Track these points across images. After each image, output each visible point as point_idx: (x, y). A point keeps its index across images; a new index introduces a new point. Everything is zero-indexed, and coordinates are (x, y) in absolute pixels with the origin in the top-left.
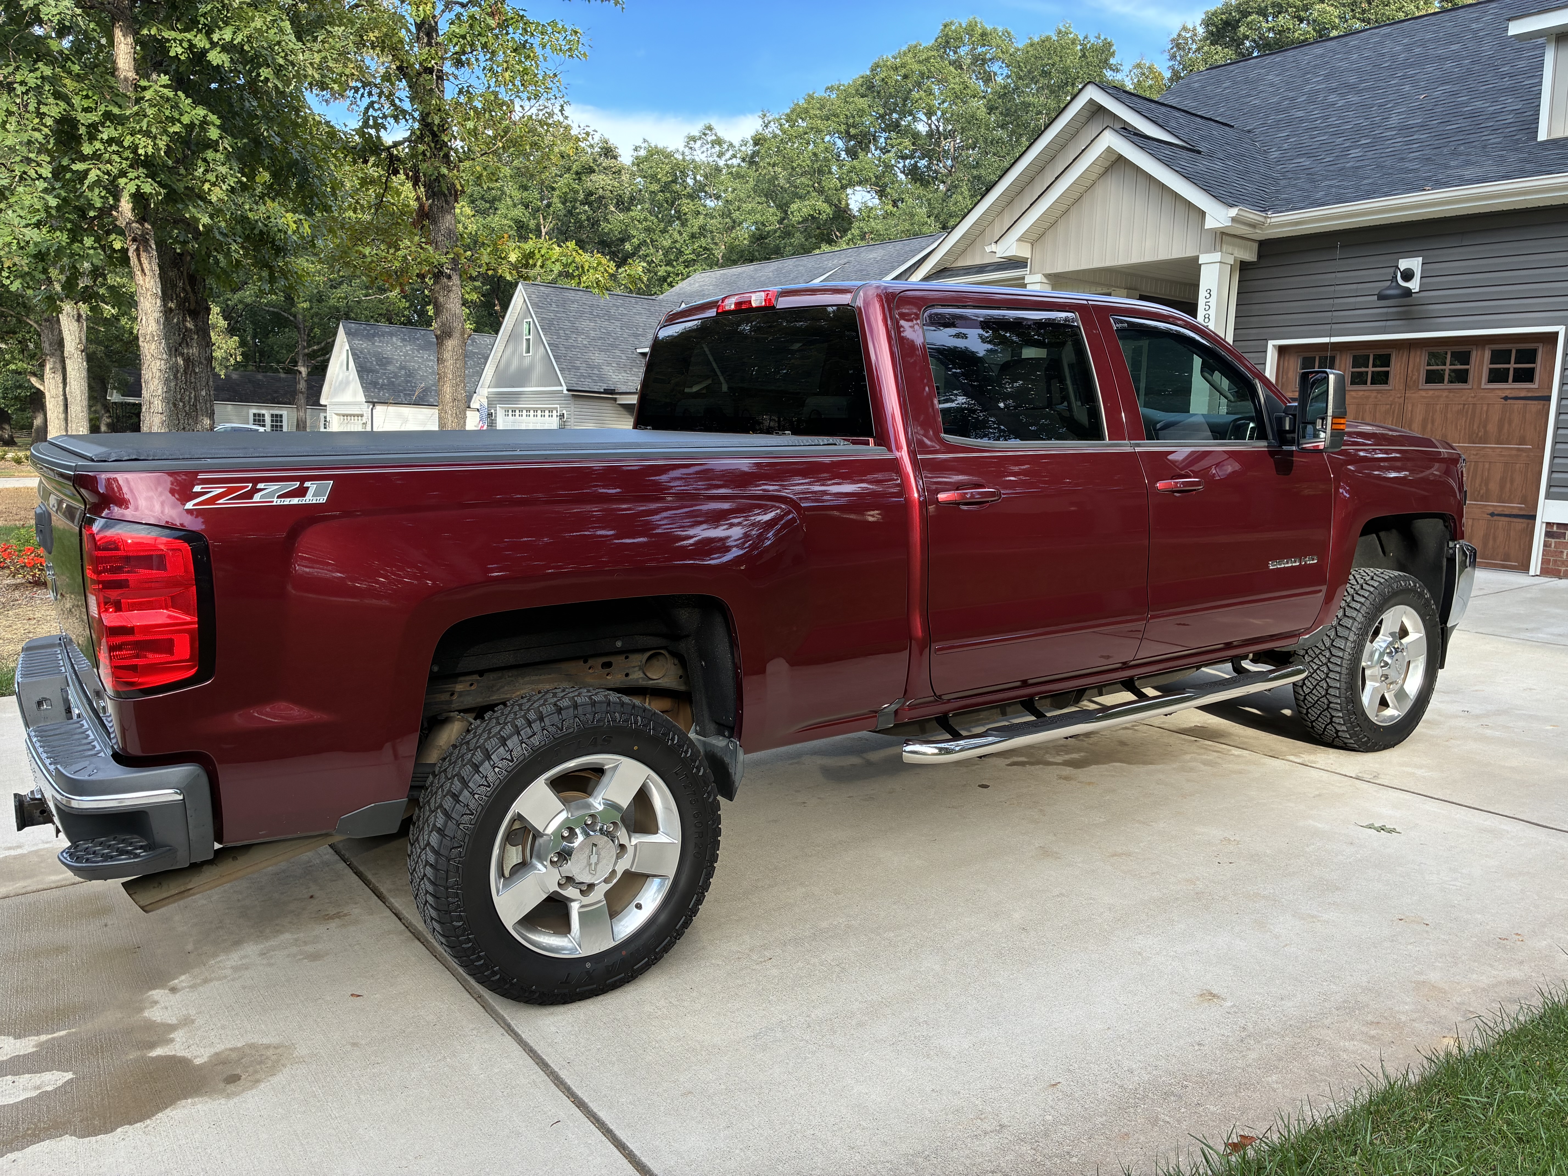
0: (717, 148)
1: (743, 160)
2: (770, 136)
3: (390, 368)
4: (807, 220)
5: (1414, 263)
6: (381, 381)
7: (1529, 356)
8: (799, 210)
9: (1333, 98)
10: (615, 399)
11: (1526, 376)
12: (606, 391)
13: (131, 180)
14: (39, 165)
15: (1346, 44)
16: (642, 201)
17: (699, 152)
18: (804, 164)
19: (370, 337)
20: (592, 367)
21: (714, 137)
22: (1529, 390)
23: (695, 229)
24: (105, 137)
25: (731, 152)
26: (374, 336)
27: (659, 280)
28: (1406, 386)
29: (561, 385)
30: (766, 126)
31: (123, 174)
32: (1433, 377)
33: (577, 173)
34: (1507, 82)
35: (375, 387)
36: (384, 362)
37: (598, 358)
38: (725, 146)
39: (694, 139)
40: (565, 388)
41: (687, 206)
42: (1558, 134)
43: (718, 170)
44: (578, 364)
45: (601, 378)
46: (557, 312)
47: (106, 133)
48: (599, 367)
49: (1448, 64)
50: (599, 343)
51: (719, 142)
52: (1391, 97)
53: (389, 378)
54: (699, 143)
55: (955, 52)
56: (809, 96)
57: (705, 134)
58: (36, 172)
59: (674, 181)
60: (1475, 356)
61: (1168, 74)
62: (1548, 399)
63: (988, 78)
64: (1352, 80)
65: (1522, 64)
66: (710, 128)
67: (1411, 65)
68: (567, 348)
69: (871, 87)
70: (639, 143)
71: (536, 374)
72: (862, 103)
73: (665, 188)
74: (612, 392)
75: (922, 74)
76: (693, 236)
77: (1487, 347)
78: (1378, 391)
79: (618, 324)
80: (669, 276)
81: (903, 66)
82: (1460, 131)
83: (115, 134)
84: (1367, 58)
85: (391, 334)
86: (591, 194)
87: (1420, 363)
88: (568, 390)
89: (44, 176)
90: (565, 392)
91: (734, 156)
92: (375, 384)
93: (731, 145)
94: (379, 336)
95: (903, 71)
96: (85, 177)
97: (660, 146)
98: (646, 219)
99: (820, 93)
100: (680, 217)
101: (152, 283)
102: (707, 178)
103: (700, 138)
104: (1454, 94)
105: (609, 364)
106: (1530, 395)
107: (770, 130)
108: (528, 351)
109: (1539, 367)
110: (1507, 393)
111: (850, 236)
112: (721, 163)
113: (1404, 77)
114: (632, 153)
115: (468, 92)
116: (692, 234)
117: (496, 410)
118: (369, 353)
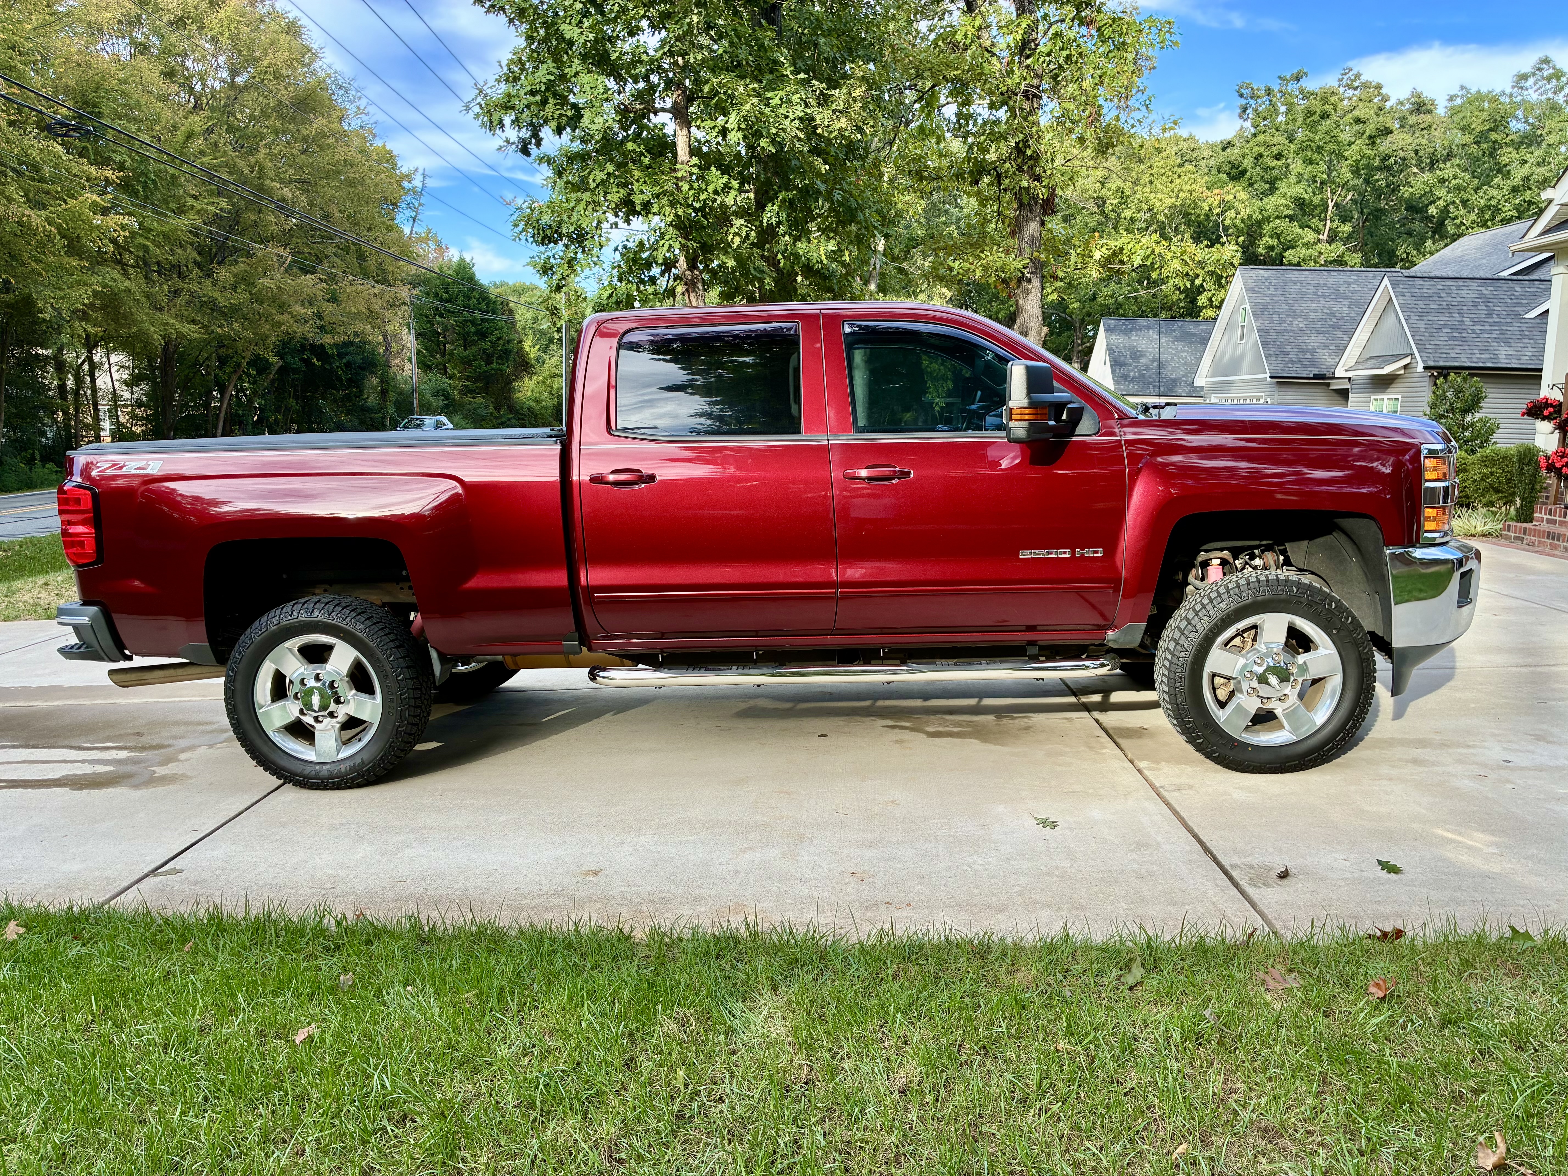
0: (1554, 82)
3: (1143, 361)
6: (1132, 374)
10: (1328, 385)
12: (1316, 377)
17: (1531, 91)
19: (1127, 332)
20: (1303, 351)
21: (1551, 71)
26: (1131, 330)
29: (1265, 372)
33: (1370, 137)
35: (1126, 380)
36: (1136, 355)
37: (1313, 341)
39: (1524, 77)
40: (1268, 375)
41: (1509, 156)
44: (1288, 349)
45: (1313, 363)
46: (1275, 295)
48: (1313, 351)
50: (1319, 325)
51: (1557, 75)
53: (1140, 371)
54: (1531, 81)
57: (1540, 69)
59: (1493, 129)
66: (1547, 61)
68: (1278, 333)
70: (1455, 91)
71: (1246, 363)
73: (1481, 138)
74: (1322, 377)
76: (1515, 190)
79: (1346, 302)
85: (1148, 328)
86: (1387, 157)
88: (1271, 377)
90: (1268, 379)
92: (1125, 377)
94: (1136, 330)
97: (1484, 90)
98: (1455, 177)
100: (1502, 170)
102: (1540, 121)
103: (1534, 74)
105: (1326, 347)
108: (1242, 339)
114: (1446, 104)
116: (1514, 187)
118: (1125, 347)
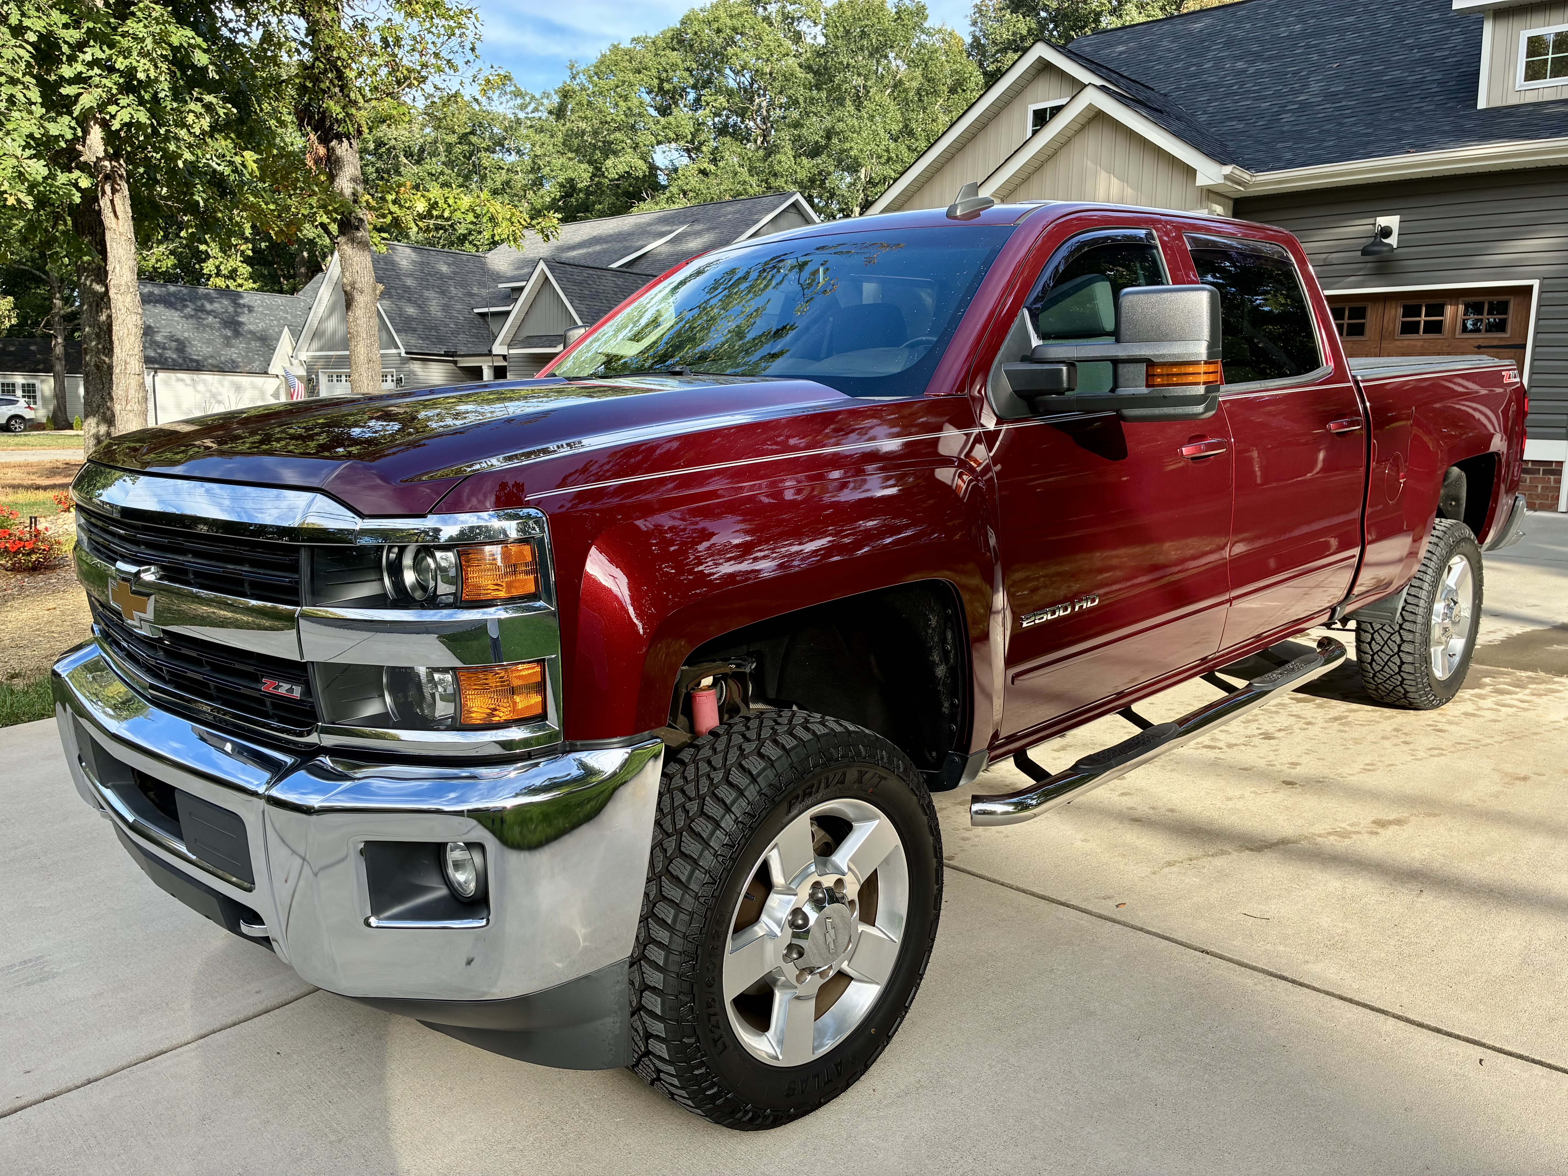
1: (550, 112)
2: (578, 88)
4: (623, 176)
5: (1392, 221)
7: (1501, 308)
8: (614, 167)
9: (1240, 65)
10: (455, 362)
11: (1501, 327)
12: (446, 354)
13: (122, 107)
14: (28, 88)
15: (1234, 14)
16: (434, 154)
18: (618, 119)
20: (429, 329)
21: (513, 88)
22: (1500, 339)
23: (498, 185)
24: (88, 58)
25: (533, 105)
27: (458, 238)
28: (1382, 337)
29: (397, 347)
30: (574, 78)
31: (112, 100)
32: (1409, 328)
34: (1417, 54)
38: (528, 99)
40: (403, 351)
41: (487, 160)
42: (1496, 103)
43: (518, 122)
44: (414, 324)
45: (440, 340)
46: (386, 270)
47: (90, 53)
48: (436, 328)
49: (1349, 36)
51: (518, 94)
52: (1302, 66)
55: (765, 9)
56: (615, 46)
58: (25, 96)
59: (473, 133)
60: (1449, 310)
61: (969, 40)
62: (1524, 347)
63: (798, 37)
64: (1255, 48)
65: (1425, 37)
67: (1309, 36)
69: (681, 42)
72: (675, 56)
73: (463, 138)
74: (451, 354)
75: (734, 29)
77: (1461, 300)
78: (1354, 342)
79: (451, 282)
80: (470, 234)
81: (716, 20)
82: (1386, 98)
83: (100, 55)
84: (1262, 28)
87: (1396, 315)
88: (407, 353)
89: (33, 100)
90: (403, 354)
91: (536, 110)
93: (533, 98)
95: (715, 26)
96: (76, 102)
99: (626, 45)
101: (126, 227)
102: (506, 131)
104: (1368, 63)
105: (447, 325)
106: (1502, 343)
107: (578, 81)
109: (1511, 318)
110: (1480, 342)
111: (668, 194)
112: (521, 115)
113: (1308, 46)
115: (363, 25)
117: (317, 376)
